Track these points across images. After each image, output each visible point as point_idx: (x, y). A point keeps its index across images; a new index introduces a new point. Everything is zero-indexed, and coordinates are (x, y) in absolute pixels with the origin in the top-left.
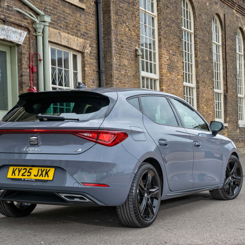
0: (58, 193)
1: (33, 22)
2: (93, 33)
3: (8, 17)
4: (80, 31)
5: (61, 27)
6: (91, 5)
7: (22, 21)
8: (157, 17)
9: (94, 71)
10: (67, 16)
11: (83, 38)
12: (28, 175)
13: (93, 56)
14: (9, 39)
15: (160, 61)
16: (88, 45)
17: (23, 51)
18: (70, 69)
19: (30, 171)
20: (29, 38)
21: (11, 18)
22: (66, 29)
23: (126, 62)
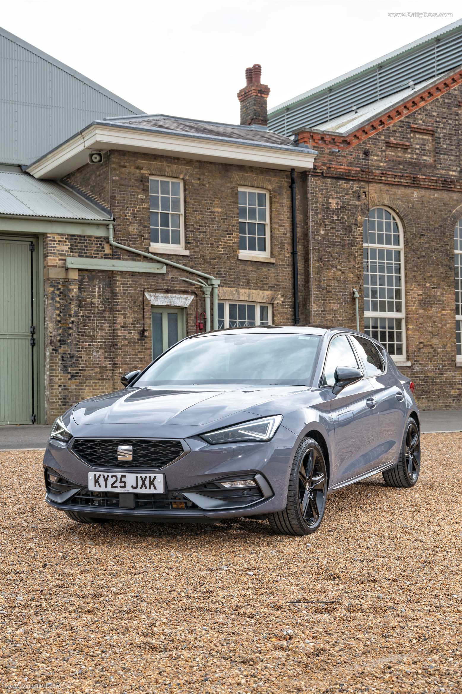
1: (201, 287)
2: (288, 284)
3: (171, 287)
4: (267, 284)
5: (240, 285)
6: (285, 257)
7: (188, 287)
8: (403, 250)
9: (288, 319)
10: (248, 274)
11: (271, 290)
13: (288, 305)
14: (172, 304)
15: (406, 298)
16: (280, 296)
17: (189, 313)
18: (256, 321)
20: (197, 300)
21: (175, 287)
22: (246, 286)
23: (335, 307)
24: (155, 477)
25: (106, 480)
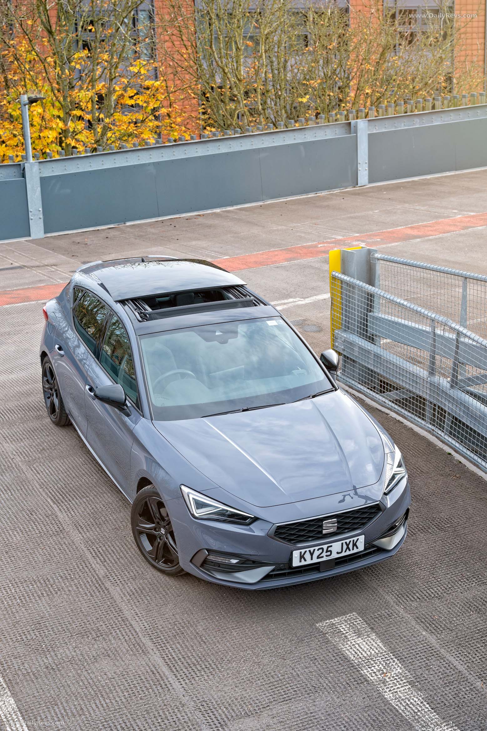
24: (358, 539)
25: (312, 554)
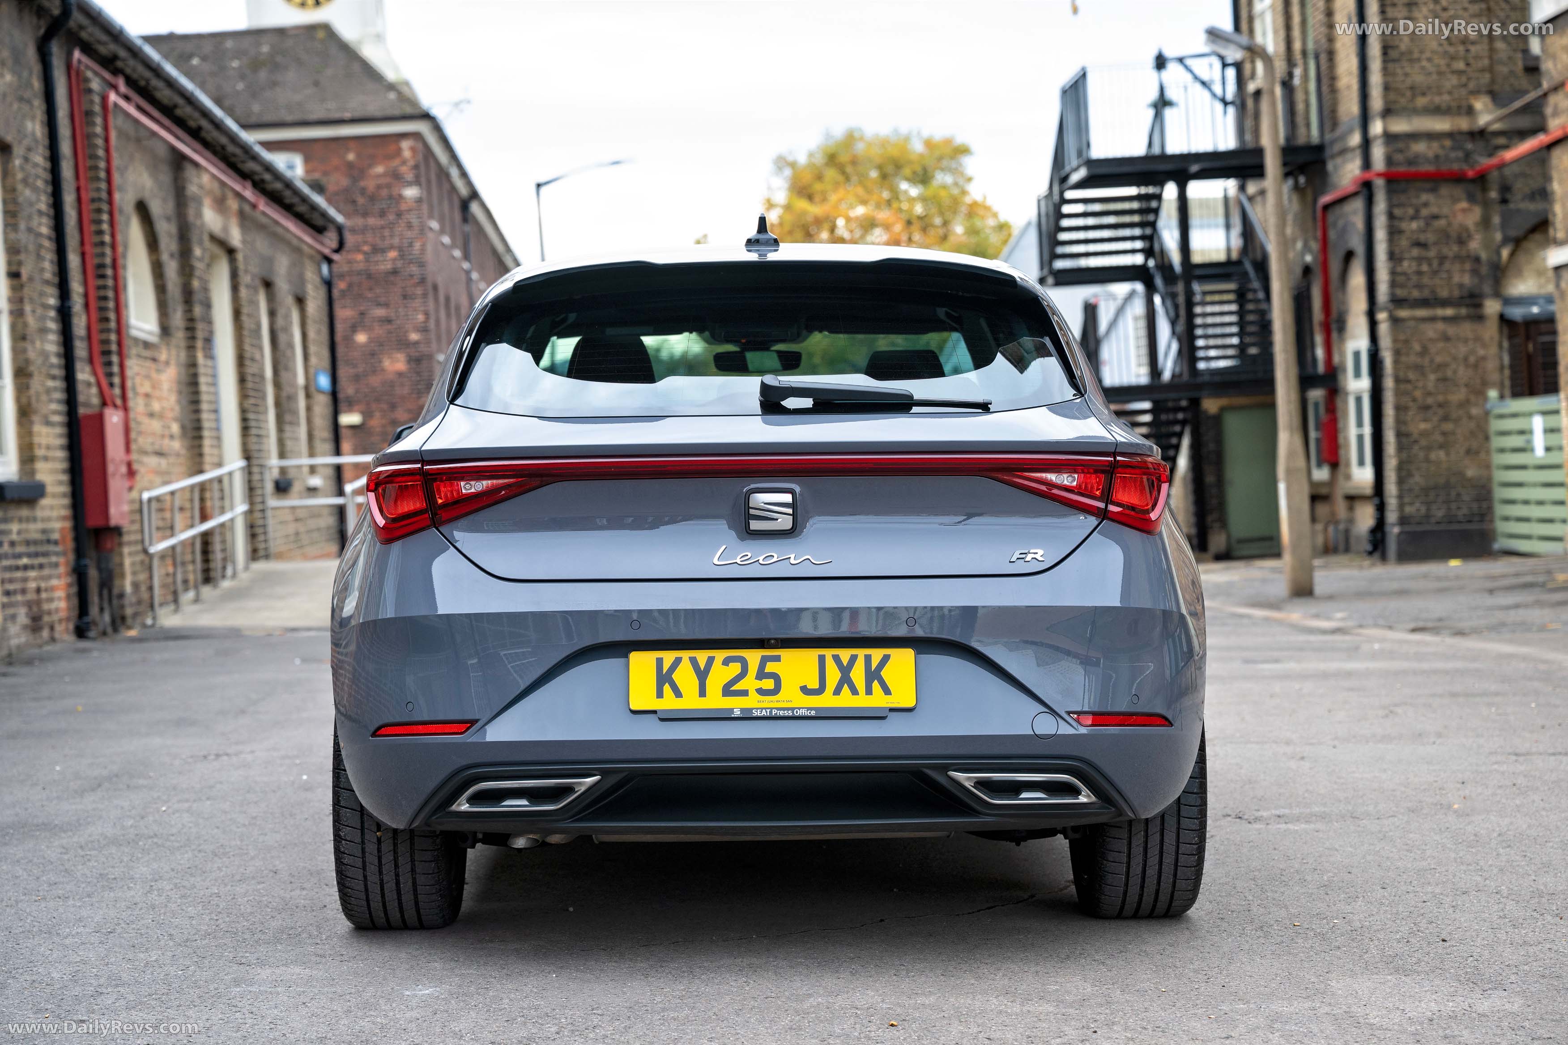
0: (945, 768)
12: (761, 692)
19: (770, 667)
